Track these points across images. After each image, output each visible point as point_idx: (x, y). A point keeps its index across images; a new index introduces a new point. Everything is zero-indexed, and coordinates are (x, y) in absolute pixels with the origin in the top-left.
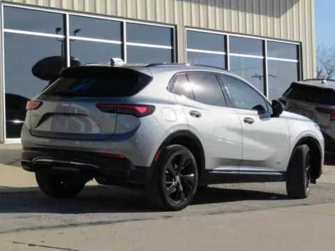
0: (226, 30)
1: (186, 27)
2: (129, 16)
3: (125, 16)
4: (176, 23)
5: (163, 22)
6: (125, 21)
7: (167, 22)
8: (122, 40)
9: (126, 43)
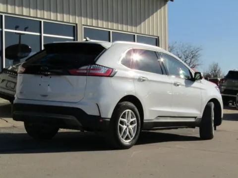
0: (109, 28)
1: (83, 25)
2: (45, 17)
3: (43, 17)
4: (77, 22)
5: (68, 21)
6: (42, 21)
7: (71, 22)
8: (41, 33)
9: (43, 35)
